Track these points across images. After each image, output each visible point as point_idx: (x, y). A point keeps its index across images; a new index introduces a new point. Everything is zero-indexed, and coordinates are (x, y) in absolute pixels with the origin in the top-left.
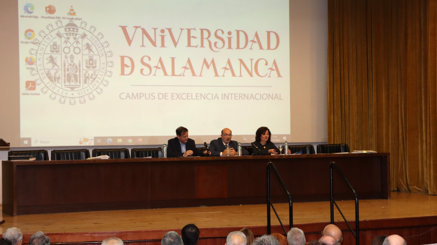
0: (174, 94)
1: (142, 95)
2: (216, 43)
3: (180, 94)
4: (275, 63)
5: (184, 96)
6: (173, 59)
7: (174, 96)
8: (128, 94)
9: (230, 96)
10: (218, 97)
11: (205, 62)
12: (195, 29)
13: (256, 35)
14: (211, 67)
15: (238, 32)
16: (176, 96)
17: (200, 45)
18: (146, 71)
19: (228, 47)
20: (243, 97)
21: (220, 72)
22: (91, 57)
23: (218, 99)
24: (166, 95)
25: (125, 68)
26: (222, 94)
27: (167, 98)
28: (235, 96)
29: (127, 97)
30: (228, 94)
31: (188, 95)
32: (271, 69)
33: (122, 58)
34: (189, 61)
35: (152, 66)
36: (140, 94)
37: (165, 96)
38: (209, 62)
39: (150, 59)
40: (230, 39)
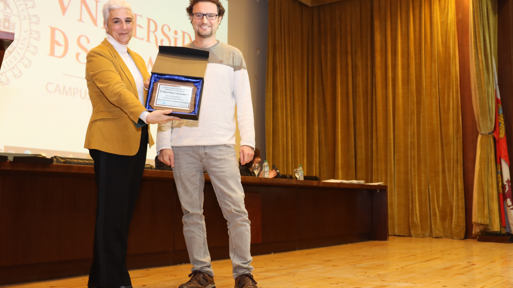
1: (76, 91)
2: (162, 41)
8: (58, 86)
11: (151, 61)
12: (141, 16)
15: (184, 33)
17: (146, 39)
25: (56, 46)
29: (56, 90)
33: (53, 30)
36: (74, 88)
39: (88, 41)
40: (176, 40)
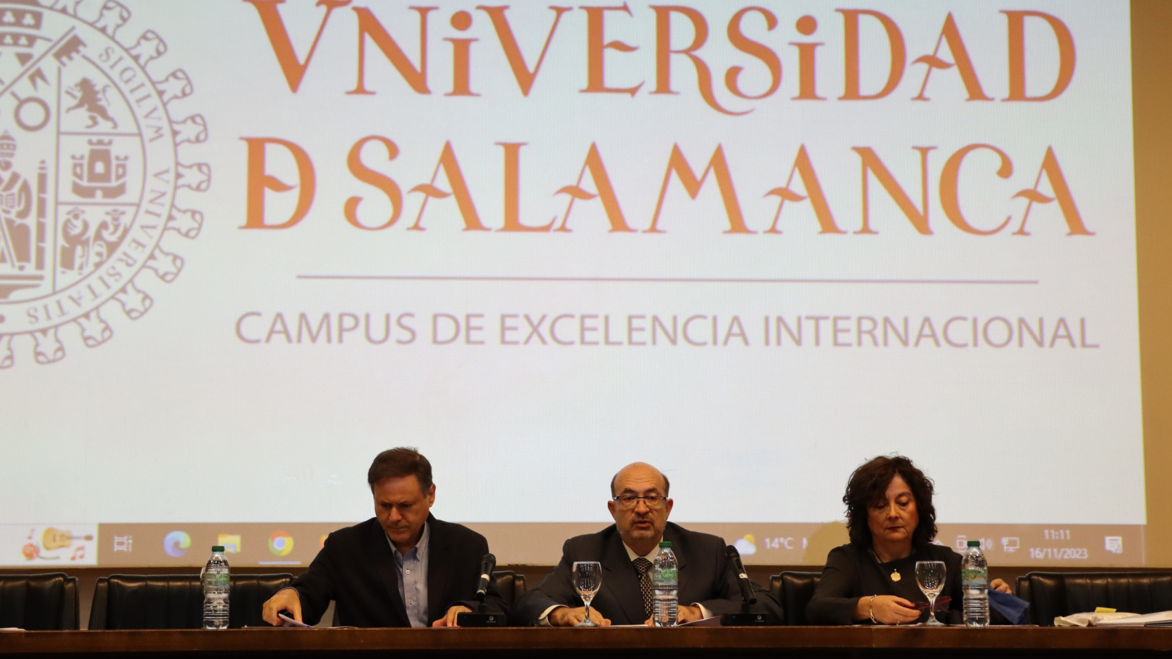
0: (515, 316)
1: (348, 322)
2: (732, 75)
3: (544, 317)
4: (1050, 164)
5: (568, 330)
6: (512, 152)
7: (515, 329)
8: (279, 316)
9: (808, 327)
10: (743, 334)
11: (678, 161)
12: (625, 8)
13: (950, 30)
14: (711, 187)
15: (851, 18)
16: (526, 329)
17: (652, 84)
18: (375, 204)
19: (796, 91)
20: (879, 333)
21: (756, 210)
22: (100, 142)
23: (746, 342)
24: (474, 322)
25: (269, 195)
26: (767, 320)
27: (474, 335)
28: (836, 331)
29: (272, 332)
30: (799, 319)
31: (589, 323)
32: (1033, 195)
33: (257, 147)
34: (594, 160)
35: (405, 185)
36: (341, 316)
37: (466, 328)
38: (698, 162)
39: (393, 151)
40: (807, 54)
